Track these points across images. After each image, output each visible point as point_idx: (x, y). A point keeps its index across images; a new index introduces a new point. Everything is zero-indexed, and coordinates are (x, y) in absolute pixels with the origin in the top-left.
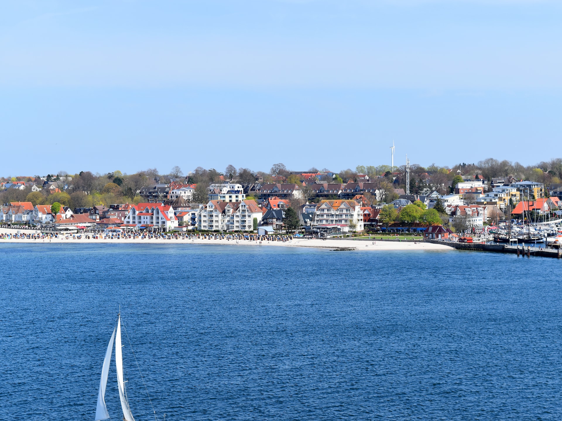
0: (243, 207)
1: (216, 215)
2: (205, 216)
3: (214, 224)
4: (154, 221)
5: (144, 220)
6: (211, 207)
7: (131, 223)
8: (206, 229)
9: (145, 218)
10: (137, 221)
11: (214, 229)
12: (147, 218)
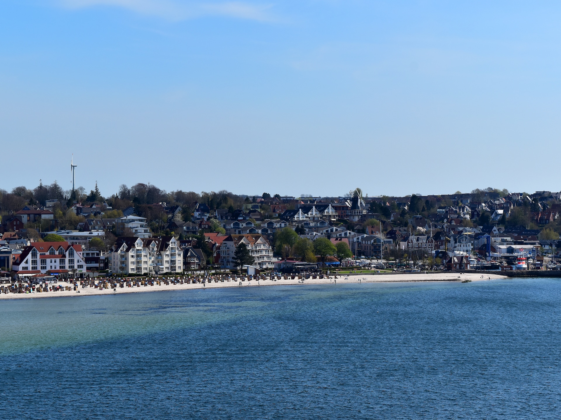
0: (173, 244)
1: (145, 254)
2: (132, 256)
3: (143, 266)
4: (67, 265)
5: (51, 264)
6: (139, 245)
7: (30, 269)
8: (134, 272)
9: (53, 261)
10: (39, 266)
11: (143, 272)
12: (55, 262)
